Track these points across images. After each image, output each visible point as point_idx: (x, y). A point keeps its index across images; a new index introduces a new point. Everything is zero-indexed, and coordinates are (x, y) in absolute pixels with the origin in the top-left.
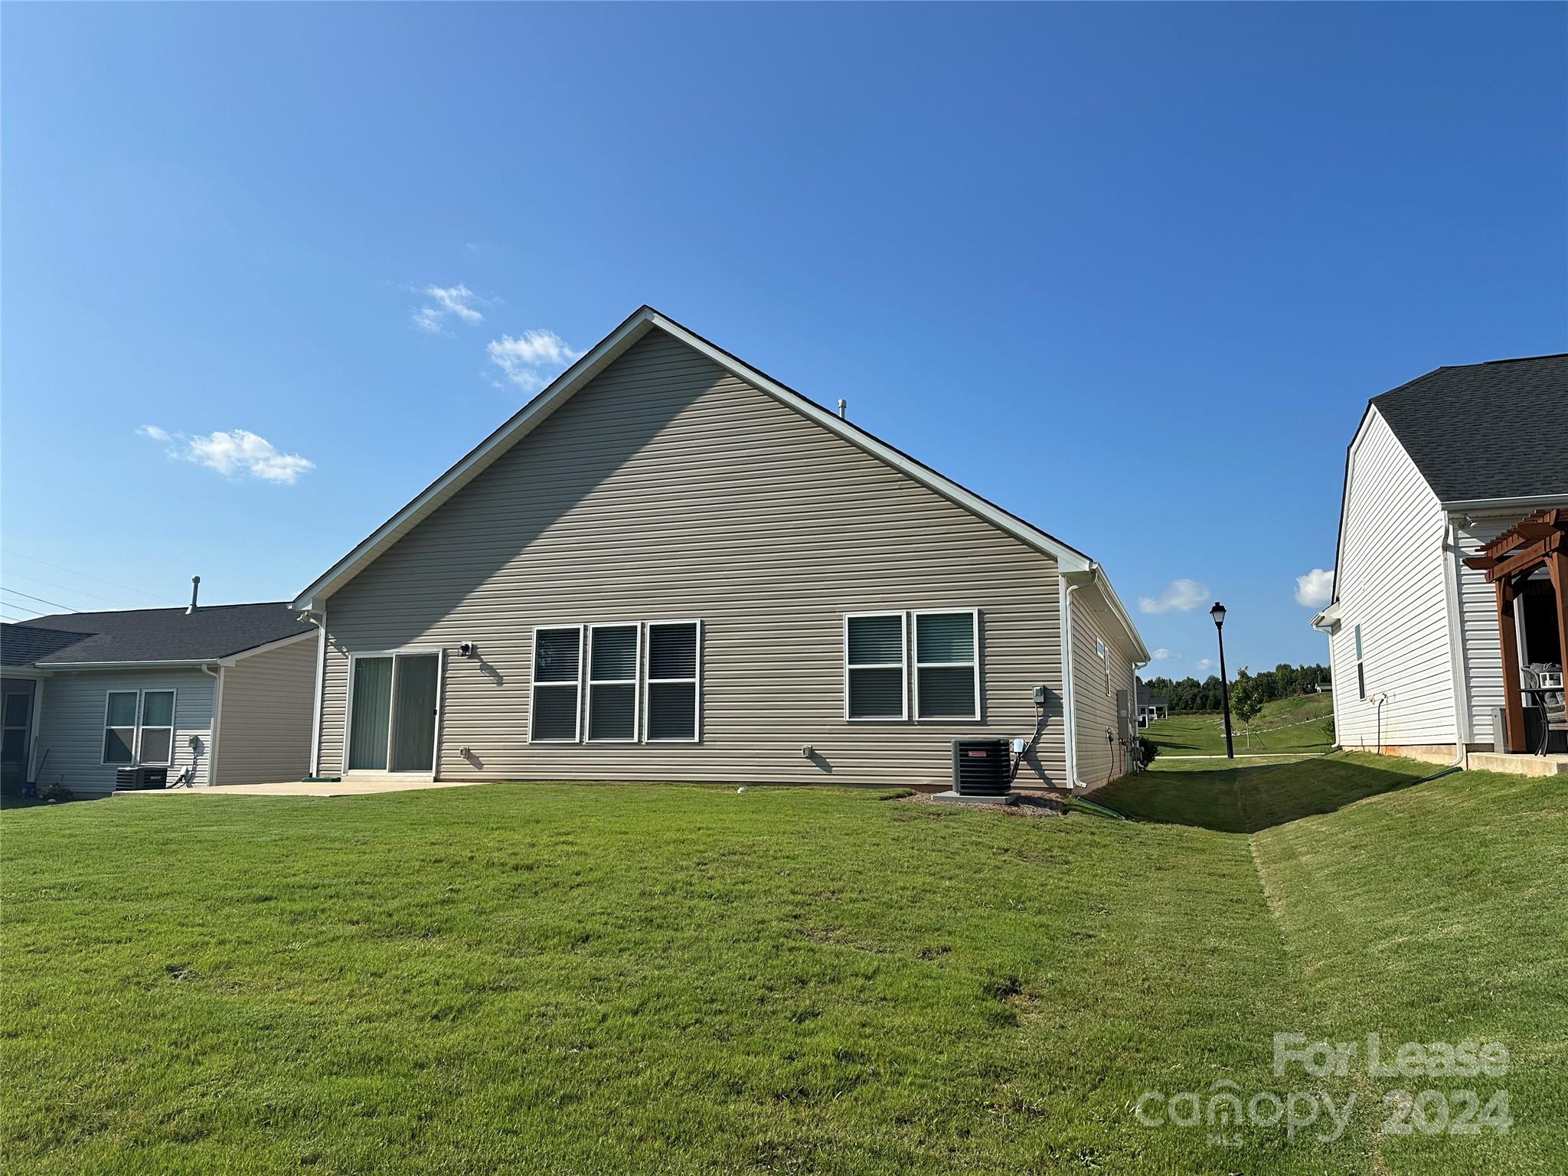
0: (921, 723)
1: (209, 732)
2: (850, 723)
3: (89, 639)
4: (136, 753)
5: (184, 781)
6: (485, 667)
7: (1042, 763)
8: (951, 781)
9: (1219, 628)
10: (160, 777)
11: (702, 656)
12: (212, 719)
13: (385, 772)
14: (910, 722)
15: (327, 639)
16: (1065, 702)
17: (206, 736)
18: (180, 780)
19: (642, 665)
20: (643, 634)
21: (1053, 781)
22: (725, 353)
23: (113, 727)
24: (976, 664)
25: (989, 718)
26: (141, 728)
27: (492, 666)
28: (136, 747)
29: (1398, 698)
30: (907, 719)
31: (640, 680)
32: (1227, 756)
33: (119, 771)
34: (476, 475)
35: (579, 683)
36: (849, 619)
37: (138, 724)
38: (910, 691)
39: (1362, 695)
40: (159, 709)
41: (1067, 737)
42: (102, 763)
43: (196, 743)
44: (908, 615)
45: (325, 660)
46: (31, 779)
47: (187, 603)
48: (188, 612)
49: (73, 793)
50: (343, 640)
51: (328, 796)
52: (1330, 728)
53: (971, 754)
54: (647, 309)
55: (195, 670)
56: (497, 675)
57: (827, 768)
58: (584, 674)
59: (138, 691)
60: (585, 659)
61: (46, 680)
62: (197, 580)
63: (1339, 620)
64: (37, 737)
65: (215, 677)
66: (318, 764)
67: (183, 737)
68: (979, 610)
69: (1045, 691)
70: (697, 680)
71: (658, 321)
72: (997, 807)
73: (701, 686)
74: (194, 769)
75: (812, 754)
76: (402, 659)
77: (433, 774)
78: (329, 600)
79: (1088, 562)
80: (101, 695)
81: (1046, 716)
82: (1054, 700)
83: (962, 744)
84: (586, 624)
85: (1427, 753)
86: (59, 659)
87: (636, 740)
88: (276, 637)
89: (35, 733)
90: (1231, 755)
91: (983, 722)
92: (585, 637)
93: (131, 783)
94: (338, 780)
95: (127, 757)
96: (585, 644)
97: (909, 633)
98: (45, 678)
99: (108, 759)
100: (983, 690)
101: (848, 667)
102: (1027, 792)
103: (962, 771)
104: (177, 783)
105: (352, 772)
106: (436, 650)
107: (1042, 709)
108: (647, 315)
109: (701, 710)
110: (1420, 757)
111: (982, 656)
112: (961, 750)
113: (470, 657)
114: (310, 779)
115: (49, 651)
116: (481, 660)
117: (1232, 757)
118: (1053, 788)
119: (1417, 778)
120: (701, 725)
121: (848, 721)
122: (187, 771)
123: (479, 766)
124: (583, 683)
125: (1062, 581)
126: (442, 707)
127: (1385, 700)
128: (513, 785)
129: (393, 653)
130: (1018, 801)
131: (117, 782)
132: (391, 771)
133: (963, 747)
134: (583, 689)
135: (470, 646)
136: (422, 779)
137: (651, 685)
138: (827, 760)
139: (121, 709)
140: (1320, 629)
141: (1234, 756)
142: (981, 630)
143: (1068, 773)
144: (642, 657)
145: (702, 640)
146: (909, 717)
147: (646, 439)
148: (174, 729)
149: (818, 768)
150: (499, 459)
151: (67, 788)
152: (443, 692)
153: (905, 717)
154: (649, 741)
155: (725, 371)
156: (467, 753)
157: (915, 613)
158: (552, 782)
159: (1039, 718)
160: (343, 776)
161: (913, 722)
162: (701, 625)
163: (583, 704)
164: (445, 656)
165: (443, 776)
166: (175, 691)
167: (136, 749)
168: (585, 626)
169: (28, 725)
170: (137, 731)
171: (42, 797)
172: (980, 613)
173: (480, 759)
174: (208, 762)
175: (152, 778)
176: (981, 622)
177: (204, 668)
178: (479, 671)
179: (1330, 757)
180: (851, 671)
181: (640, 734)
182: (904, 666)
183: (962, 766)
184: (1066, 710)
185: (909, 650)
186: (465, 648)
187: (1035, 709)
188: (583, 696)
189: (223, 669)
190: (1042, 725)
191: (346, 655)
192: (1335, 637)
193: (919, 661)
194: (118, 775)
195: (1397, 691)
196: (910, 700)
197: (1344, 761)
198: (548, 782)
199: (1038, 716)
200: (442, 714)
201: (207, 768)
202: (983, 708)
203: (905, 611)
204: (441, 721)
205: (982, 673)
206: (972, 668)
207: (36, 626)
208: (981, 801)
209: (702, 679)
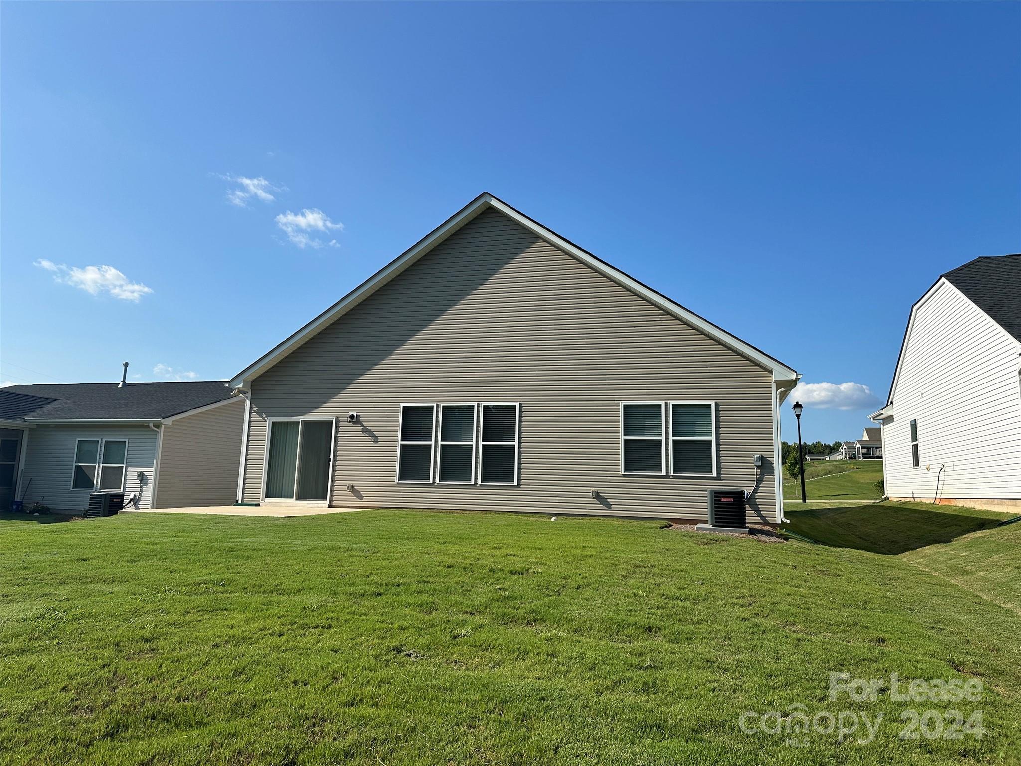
0: (674, 477)
1: (152, 469)
2: (624, 476)
3: (55, 403)
4: (97, 482)
5: (132, 503)
6: (365, 430)
7: (759, 506)
8: (707, 517)
9: (798, 419)
10: (120, 500)
11: (520, 427)
12: (155, 461)
13: (292, 501)
14: (667, 476)
15: (251, 408)
16: (775, 466)
17: (150, 473)
18: (130, 502)
19: (477, 432)
20: (478, 411)
21: (767, 518)
22: (541, 226)
23: (80, 464)
24: (713, 439)
25: (722, 475)
26: (101, 465)
27: (371, 430)
28: (97, 478)
29: (956, 468)
30: (665, 474)
31: (476, 442)
32: (802, 501)
33: (91, 495)
34: (362, 300)
35: (433, 443)
36: (624, 406)
37: (99, 463)
38: (667, 455)
39: (916, 463)
40: (114, 451)
41: (776, 489)
42: (71, 489)
43: (142, 477)
44: (666, 404)
45: (250, 422)
46: (18, 499)
48: (120, 386)
49: (50, 509)
50: (262, 406)
53: (722, 499)
54: (486, 195)
55: (145, 426)
56: (374, 436)
57: (608, 506)
58: (436, 437)
59: (100, 440)
60: (437, 427)
61: (31, 430)
62: (126, 365)
63: (893, 416)
64: (23, 470)
65: (158, 432)
66: (243, 493)
67: (131, 473)
68: (715, 403)
69: (762, 458)
70: (516, 444)
71: (494, 203)
72: (744, 535)
73: (519, 448)
74: (140, 495)
75: (597, 496)
76: (306, 423)
77: (327, 502)
78: (252, 382)
79: (795, 374)
80: (71, 443)
81: (762, 475)
82: (767, 465)
83: (716, 492)
84: (438, 404)
85: (987, 504)
86: (41, 416)
88: (197, 406)
89: (22, 466)
90: (804, 500)
91: (718, 478)
92: (437, 412)
93: (101, 503)
94: (258, 505)
95: (91, 485)
96: (437, 417)
97: (666, 416)
98: (30, 428)
99: (76, 486)
100: (718, 456)
101: (623, 438)
102: (754, 525)
103: (716, 511)
104: (128, 504)
105: (268, 500)
106: (331, 418)
107: (759, 470)
108: (486, 199)
109: (519, 463)
110: (979, 506)
111: (717, 433)
112: (715, 497)
113: (355, 423)
114: (237, 504)
115: (30, 411)
116: (363, 426)
117: (805, 502)
118: (766, 523)
119: (997, 521)
120: (519, 474)
121: (623, 474)
122: (135, 496)
123: (361, 497)
124: (435, 443)
125: (774, 386)
126: (334, 456)
127: (944, 468)
128: (383, 510)
129: (300, 419)
130: (753, 532)
131: (90, 503)
132: (297, 499)
133: (717, 495)
134: (436, 447)
135: (356, 416)
136: (319, 505)
137: (483, 446)
138: (608, 500)
139: (86, 452)
140: (876, 422)
141: (807, 501)
142: (717, 416)
143: (777, 513)
144: (478, 427)
145: (520, 417)
146: (666, 473)
147: (483, 281)
148: (126, 467)
149: (602, 505)
150: (378, 290)
151: (45, 506)
152: (335, 446)
153: (663, 473)
154: (482, 484)
155: (537, 238)
156: (352, 489)
157: (670, 403)
158: (414, 510)
159: (758, 476)
160: (261, 502)
161: (669, 476)
162: (520, 407)
164: (337, 422)
165: (334, 503)
166: (127, 440)
167: (97, 480)
168: (437, 405)
169: (17, 459)
170: (99, 468)
171: (28, 512)
172: (716, 404)
173: (361, 492)
174: (151, 490)
175: (115, 500)
176: (717, 411)
177: (151, 425)
178: (361, 433)
179: (882, 503)
180: (625, 440)
181: (476, 478)
182: (663, 438)
183: (716, 507)
184: (776, 471)
185: (666, 428)
186: (352, 417)
187: (755, 470)
188: (436, 452)
189: (163, 426)
190: (760, 481)
191: (265, 420)
192: (885, 427)
193: (673, 436)
194: (90, 498)
195: (956, 463)
196: (667, 461)
198: (411, 509)
199: (757, 475)
200: (334, 461)
201: (150, 494)
202: (719, 468)
203: (664, 402)
204: (333, 466)
205: (718, 445)
206: (711, 442)
208: (732, 531)
209: (520, 443)
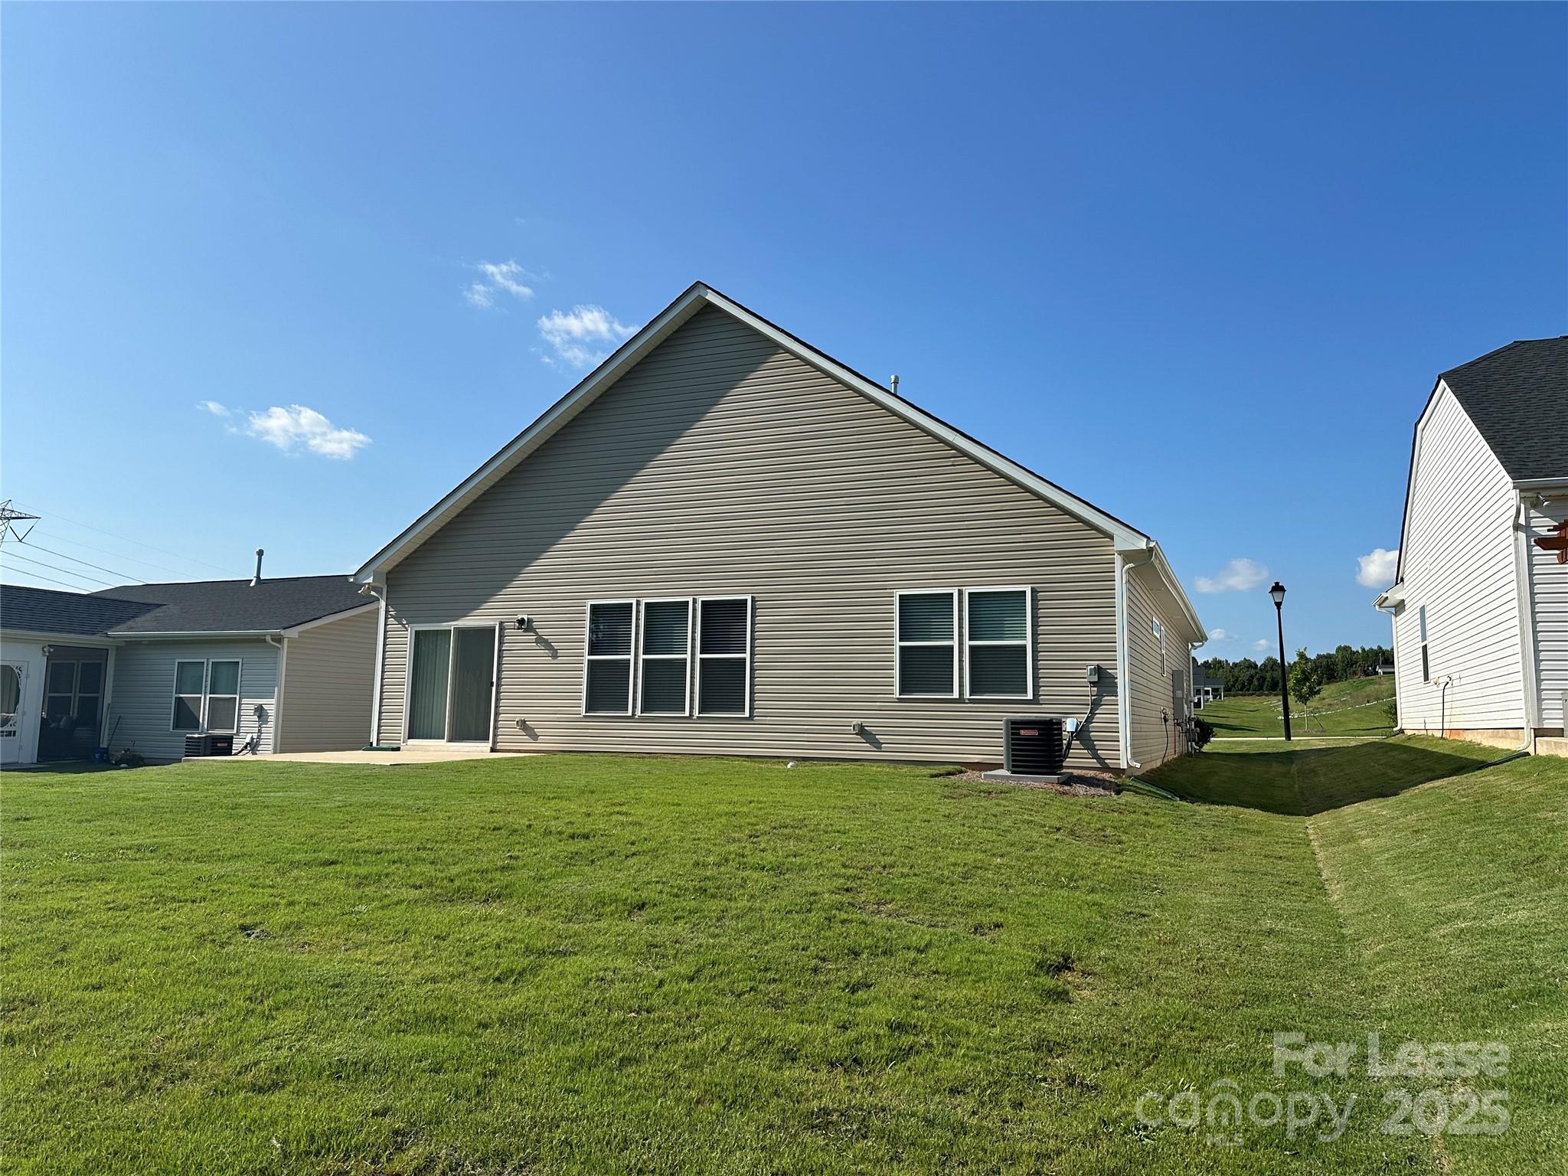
0: (971, 701)
1: (273, 701)
2: (900, 700)
3: (158, 610)
4: (203, 720)
5: (249, 749)
6: (540, 640)
7: (1095, 743)
8: (1002, 759)
9: (1279, 609)
10: (226, 745)
11: (752, 632)
12: (276, 689)
13: (443, 743)
14: (961, 700)
15: (387, 611)
16: (1120, 682)
17: (271, 705)
18: (246, 747)
19: (693, 639)
20: (694, 610)
21: (1106, 761)
22: (778, 329)
23: (181, 695)
24: (1028, 642)
25: (1042, 697)
26: (208, 697)
27: (547, 640)
28: (204, 715)
29: (1463, 681)
30: (958, 697)
31: (692, 655)
32: (1284, 739)
33: (187, 738)
34: (532, 451)
35: (631, 657)
36: (900, 596)
37: (205, 693)
38: (961, 669)
39: (1426, 678)
40: (225, 678)
41: (1121, 717)
42: (171, 730)
43: (260, 712)
44: (960, 591)
45: (385, 632)
46: (104, 745)
47: (251, 576)
48: (252, 584)
49: (144, 758)
50: (403, 612)
51: (389, 764)
52: (1392, 711)
53: (1022, 732)
54: (701, 285)
55: (260, 640)
56: (551, 648)
57: (877, 745)
58: (637, 648)
59: (205, 661)
60: (637, 634)
61: (118, 648)
62: (260, 553)
63: (1403, 601)
64: (109, 704)
65: (279, 648)
66: (379, 733)
67: (248, 705)
68: (1032, 588)
69: (1099, 670)
70: (747, 656)
71: (711, 297)
72: (1050, 786)
73: (752, 662)
74: (259, 737)
75: (862, 731)
76: (460, 632)
77: (490, 744)
78: (389, 572)
79: (1145, 540)
80: (170, 664)
81: (1100, 695)
82: (1108, 680)
83: (1014, 722)
84: (638, 598)
85: (1493, 737)
86: (130, 629)
87: (687, 714)
88: (337, 610)
89: (108, 699)
90: (1288, 737)
91: (1035, 700)
92: (638, 612)
93: (199, 749)
94: (398, 749)
95: (195, 724)
96: (638, 619)
97: (961, 610)
98: (117, 646)
99: (176, 726)
100: (1035, 668)
101: (898, 644)
102: (1080, 771)
103: (1013, 750)
104: (243, 750)
105: (411, 742)
106: (492, 623)
107: (1096, 689)
108: (701, 291)
109: (752, 685)
110: (1487, 741)
111: (1035, 634)
112: (1013, 729)
113: (526, 630)
114: (370, 748)
115: (118, 622)
116: (537, 634)
117: (1290, 740)
118: (1106, 768)
119: (1482, 762)
120: (752, 700)
121: (898, 699)
122: (252, 739)
123: (535, 737)
124: (636, 657)
125: (1118, 559)
126: (499, 678)
127: (1450, 682)
128: (567, 756)
129: (452, 625)
130: (1070, 780)
131: (186, 749)
132: (450, 741)
133: (1015, 726)
134: (636, 663)
135: (526, 619)
136: (478, 749)
137: (702, 660)
138: (877, 737)
139: (189, 677)
140: (1383, 610)
141: (1292, 738)
142: (1034, 608)
143: (1122, 753)
144: (694, 632)
145: (753, 616)
146: (960, 695)
147: (699, 416)
148: (240, 698)
149: (868, 745)
150: (555, 435)
151: (137, 753)
152: (499, 664)
153: (956, 695)
154: (701, 715)
155: (777, 347)
156: (523, 724)
157: (967, 591)
158: (605, 754)
159: (1093, 698)
160: (403, 746)
161: (964, 699)
162: (752, 601)
163: (635, 678)
164: (501, 629)
165: (499, 746)
166: (240, 660)
167: (203, 717)
168: (637, 601)
169: (101, 691)
170: (205, 699)
171: (114, 762)
172: (1033, 591)
173: (535, 730)
174: (272, 730)
175: (219, 745)
176: (1034, 600)
177: (268, 638)
178: (535, 644)
179: (1391, 740)
180: (901, 648)
181: (692, 708)
182: (955, 643)
183: (1013, 745)
184: (1120, 690)
185: (961, 627)
186: (521, 622)
187: (1089, 689)
188: (636, 670)
189: (286, 640)
190: (1096, 704)
191: (406, 628)
192: (1398, 618)
193: (970, 639)
194: (187, 742)
195: (1463, 674)
196: (961, 678)
197: (1405, 744)
198: (602, 754)
199: (1092, 696)
200: (498, 686)
201: (271, 736)
202: (1036, 686)
203: (957, 588)
204: (498, 693)
205: (1035, 651)
206: (1025, 647)
207: (108, 597)
208: (1034, 780)
209: (752, 654)
